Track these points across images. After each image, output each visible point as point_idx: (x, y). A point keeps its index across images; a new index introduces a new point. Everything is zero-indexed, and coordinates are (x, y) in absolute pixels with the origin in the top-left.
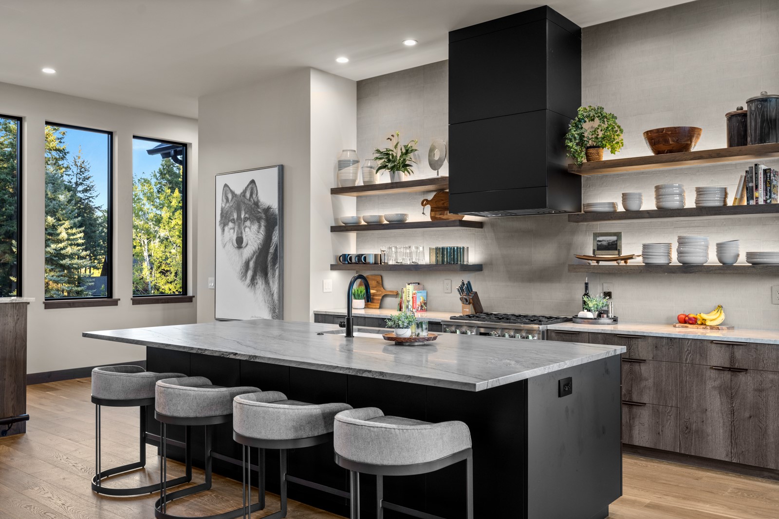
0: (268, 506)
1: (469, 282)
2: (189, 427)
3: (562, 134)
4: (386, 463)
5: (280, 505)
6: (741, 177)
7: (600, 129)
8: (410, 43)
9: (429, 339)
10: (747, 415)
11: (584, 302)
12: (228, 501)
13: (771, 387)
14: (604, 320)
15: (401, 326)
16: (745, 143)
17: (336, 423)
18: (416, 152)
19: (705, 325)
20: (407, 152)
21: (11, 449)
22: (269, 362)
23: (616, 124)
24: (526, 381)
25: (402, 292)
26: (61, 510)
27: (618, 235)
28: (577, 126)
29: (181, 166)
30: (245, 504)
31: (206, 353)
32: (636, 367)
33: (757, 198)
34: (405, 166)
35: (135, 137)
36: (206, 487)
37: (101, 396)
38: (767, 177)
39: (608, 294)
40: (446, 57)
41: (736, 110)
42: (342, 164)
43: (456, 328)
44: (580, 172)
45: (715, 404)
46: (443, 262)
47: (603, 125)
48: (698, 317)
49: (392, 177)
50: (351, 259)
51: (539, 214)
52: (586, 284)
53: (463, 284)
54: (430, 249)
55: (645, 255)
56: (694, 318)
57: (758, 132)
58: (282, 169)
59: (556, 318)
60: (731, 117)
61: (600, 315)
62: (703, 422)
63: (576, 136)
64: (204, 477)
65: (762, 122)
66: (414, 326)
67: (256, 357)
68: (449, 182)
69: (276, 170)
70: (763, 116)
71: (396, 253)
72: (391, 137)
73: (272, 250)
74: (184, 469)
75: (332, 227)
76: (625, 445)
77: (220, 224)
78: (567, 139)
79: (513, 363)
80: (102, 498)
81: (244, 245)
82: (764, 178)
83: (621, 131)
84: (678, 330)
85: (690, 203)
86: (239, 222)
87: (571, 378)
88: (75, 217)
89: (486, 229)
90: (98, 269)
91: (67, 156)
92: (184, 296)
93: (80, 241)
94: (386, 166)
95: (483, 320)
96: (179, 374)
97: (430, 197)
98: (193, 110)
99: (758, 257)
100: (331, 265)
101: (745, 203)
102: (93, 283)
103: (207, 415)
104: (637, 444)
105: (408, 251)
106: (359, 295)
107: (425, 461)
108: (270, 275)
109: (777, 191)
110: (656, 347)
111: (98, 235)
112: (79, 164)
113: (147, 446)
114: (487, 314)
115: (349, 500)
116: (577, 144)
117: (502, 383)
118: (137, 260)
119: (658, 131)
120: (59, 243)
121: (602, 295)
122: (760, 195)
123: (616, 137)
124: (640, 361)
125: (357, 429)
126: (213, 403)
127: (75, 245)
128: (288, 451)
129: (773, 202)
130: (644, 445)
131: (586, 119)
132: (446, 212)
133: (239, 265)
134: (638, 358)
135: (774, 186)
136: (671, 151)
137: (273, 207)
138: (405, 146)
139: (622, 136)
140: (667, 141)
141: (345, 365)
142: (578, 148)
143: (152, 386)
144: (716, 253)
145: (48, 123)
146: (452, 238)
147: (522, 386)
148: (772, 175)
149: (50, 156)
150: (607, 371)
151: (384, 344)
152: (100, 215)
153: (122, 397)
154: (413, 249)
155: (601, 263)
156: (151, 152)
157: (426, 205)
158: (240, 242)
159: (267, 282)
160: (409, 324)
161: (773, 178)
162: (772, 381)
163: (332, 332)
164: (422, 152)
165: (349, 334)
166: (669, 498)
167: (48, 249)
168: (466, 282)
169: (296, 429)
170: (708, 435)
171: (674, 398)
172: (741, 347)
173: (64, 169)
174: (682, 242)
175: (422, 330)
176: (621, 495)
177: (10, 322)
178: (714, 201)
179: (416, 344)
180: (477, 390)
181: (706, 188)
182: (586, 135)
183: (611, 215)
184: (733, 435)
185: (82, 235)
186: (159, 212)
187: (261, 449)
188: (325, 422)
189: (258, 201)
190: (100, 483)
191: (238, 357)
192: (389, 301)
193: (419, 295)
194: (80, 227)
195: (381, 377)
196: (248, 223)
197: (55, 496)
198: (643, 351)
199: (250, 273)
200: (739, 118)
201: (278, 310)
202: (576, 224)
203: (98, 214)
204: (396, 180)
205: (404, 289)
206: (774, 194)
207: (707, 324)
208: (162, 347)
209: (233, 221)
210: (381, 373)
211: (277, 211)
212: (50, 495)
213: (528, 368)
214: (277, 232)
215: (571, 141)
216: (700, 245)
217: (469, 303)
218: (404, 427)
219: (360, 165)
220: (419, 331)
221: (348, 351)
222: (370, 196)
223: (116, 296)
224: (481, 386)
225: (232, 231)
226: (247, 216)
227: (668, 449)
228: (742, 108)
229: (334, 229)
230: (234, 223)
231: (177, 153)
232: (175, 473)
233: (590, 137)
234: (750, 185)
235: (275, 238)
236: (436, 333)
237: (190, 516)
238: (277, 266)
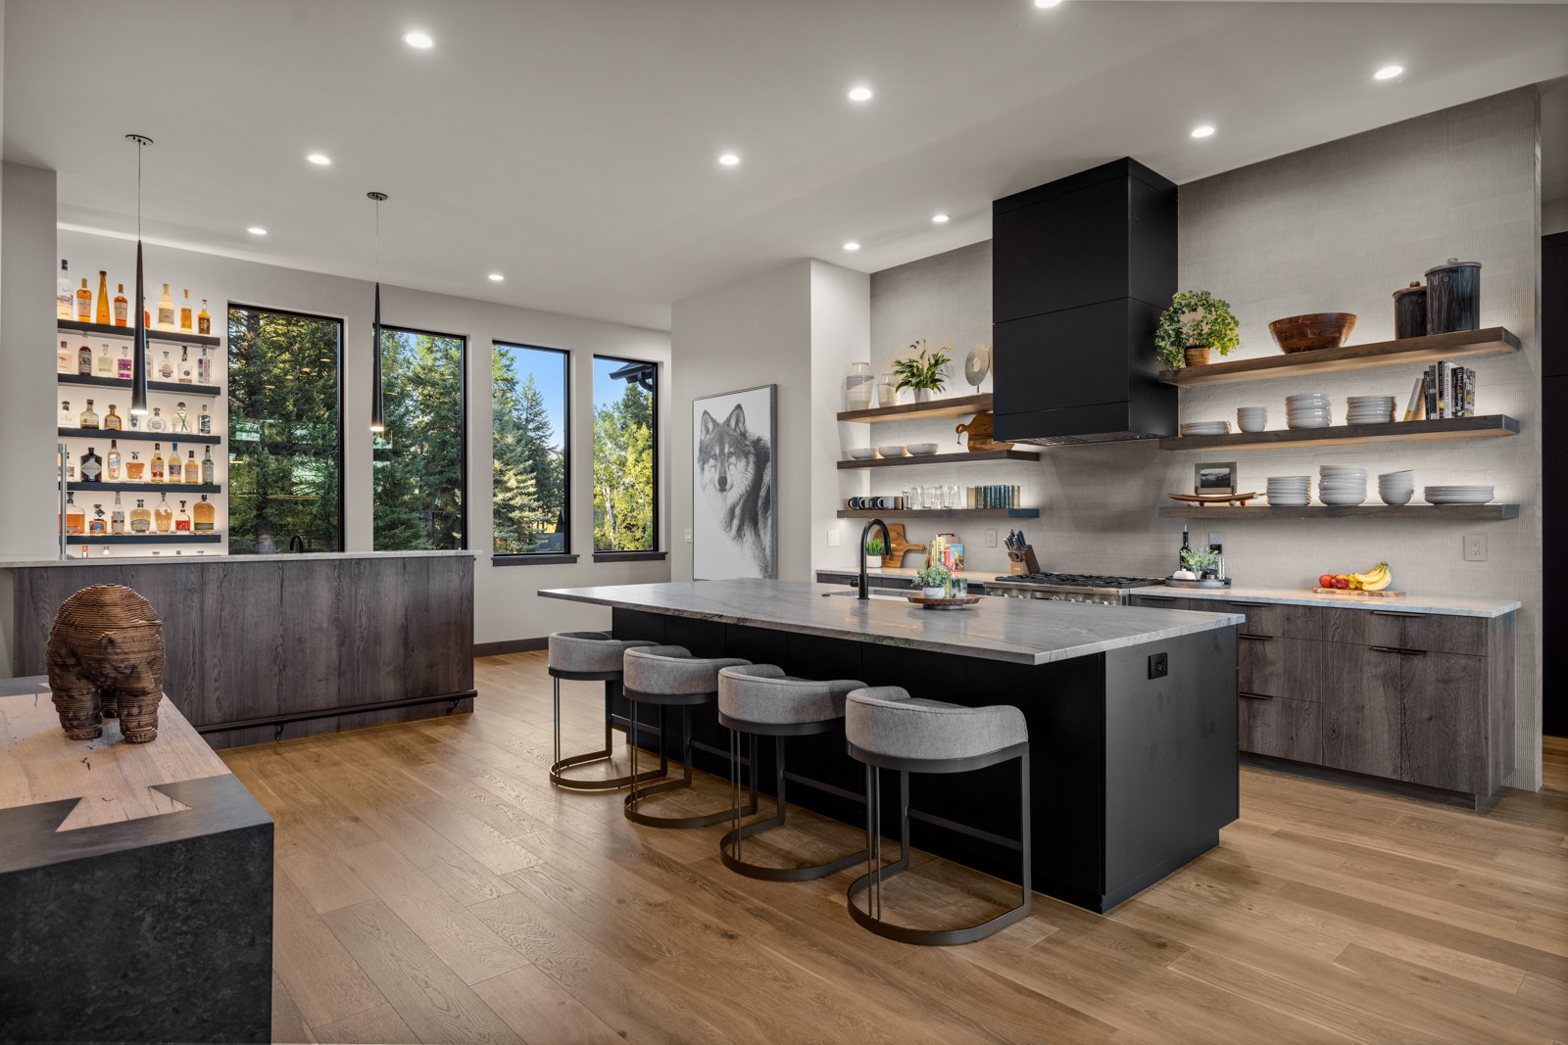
0: (762, 810)
1: (1021, 533)
2: (664, 707)
3: (1150, 330)
4: (913, 756)
5: (776, 809)
6: (1418, 380)
7: (1205, 322)
8: (940, 218)
9: (968, 602)
10: (1426, 715)
11: (1182, 559)
12: (711, 801)
13: (1463, 677)
14: (1211, 582)
15: (931, 584)
16: (1423, 333)
17: (848, 704)
18: (948, 363)
19: (1362, 589)
20: (937, 363)
21: (457, 730)
22: (763, 626)
23: (1228, 314)
24: (1103, 654)
25: (931, 546)
26: (515, 803)
27: (1232, 466)
28: (1171, 319)
29: (651, 393)
30: (733, 805)
31: (685, 615)
32: (1258, 646)
33: (1441, 410)
34: (934, 381)
35: (596, 356)
36: (685, 784)
37: (559, 667)
38: (1457, 380)
39: (1217, 548)
40: (990, 236)
41: (1408, 287)
42: (851, 382)
43: (1004, 593)
44: (1176, 381)
45: (1377, 701)
46: (985, 507)
47: (1209, 316)
48: (1350, 578)
49: (917, 396)
50: (863, 503)
51: (1117, 439)
52: (1185, 534)
53: (1013, 535)
54: (968, 489)
55: (1271, 493)
56: (1344, 580)
57: (1444, 315)
58: (775, 389)
59: (1142, 580)
60: (1401, 297)
61: (1205, 576)
62: (1358, 723)
63: (1171, 332)
64: (683, 772)
65: (1451, 301)
66: (948, 585)
67: (746, 620)
68: (994, 400)
69: (767, 391)
70: (1451, 292)
71: (923, 494)
72: (916, 345)
73: (763, 493)
74: (659, 761)
75: (839, 463)
76: (1242, 753)
77: (699, 461)
78: (1158, 337)
79: (1084, 631)
80: (563, 791)
81: (728, 486)
82: (1453, 381)
83: (1236, 323)
84: (1319, 596)
85: (1339, 418)
86: (722, 458)
87: (1166, 654)
88: (526, 461)
89: (1043, 461)
90: (552, 524)
91: (517, 387)
92: (654, 553)
93: (532, 490)
94: (910, 381)
95: (1041, 581)
96: (652, 643)
97: (968, 421)
98: (664, 319)
99: (1442, 493)
100: (838, 512)
101: (1424, 418)
102: (546, 541)
103: (686, 692)
104: (1259, 752)
105: (939, 492)
106: (874, 551)
107: (965, 756)
108: (760, 524)
109: (1473, 400)
110: (1288, 619)
111: (552, 482)
112: (530, 397)
113: (614, 731)
114: (1046, 575)
115: (865, 806)
116: (1172, 344)
117: (1071, 655)
118: (598, 514)
119: (1290, 320)
120: (507, 492)
121: (1208, 548)
122: (1447, 407)
123: (1228, 332)
124: (1264, 639)
125: (876, 711)
126: (693, 677)
127: (525, 494)
128: (787, 738)
129: (1467, 415)
130: (1270, 754)
131: (1185, 309)
132: (989, 440)
133: (722, 512)
134: (1261, 634)
135: (1468, 393)
136: (1309, 348)
137: (764, 438)
138: (934, 356)
139: (1237, 331)
140: (1303, 335)
141: (859, 630)
142: (1173, 349)
143: (619, 656)
144: (1378, 489)
145: (495, 342)
146: (997, 475)
147: (1097, 661)
148: (1465, 376)
149: (496, 387)
150: (1217, 647)
151: (910, 607)
152: (555, 457)
153: (584, 669)
154: (945, 489)
155: (1206, 504)
156: (614, 376)
157: (962, 431)
158: (723, 483)
159: (757, 534)
160: (942, 581)
161: (1466, 380)
162: (1465, 668)
163: (841, 594)
164: (957, 363)
165: (863, 595)
166: (1309, 826)
167: (495, 499)
168: (1016, 533)
169: (797, 711)
170: (1366, 743)
171: (1314, 690)
172: (1417, 620)
173: (512, 403)
174: (1326, 473)
175: (960, 590)
176: (1238, 817)
177: (455, 579)
178: (1375, 415)
179: (952, 607)
180: (1036, 663)
181: (1363, 398)
182: (1184, 330)
183: (1222, 439)
184: (1405, 742)
185: (533, 482)
186: (623, 453)
187: (753, 735)
188: (834, 704)
189: (746, 431)
190: (559, 773)
191: (724, 621)
192: (913, 558)
193: (953, 549)
194: (532, 472)
195: (907, 646)
196: (733, 459)
197: (509, 787)
198: (1267, 624)
199: (736, 522)
200: (1415, 298)
201: (771, 568)
202: (1169, 452)
203: (552, 456)
204: (923, 400)
205: (934, 542)
206: (1469, 403)
207: (1364, 588)
208: (631, 608)
209: (715, 457)
210: (907, 641)
211: (769, 444)
212: (502, 785)
213: (1106, 638)
214: (770, 470)
215: (1163, 339)
216: (1354, 478)
217: (1021, 560)
218: (937, 710)
219: (875, 382)
220: (955, 591)
221: (862, 615)
222: (888, 422)
223: (574, 552)
224: (1041, 658)
225: (714, 469)
226: (732, 450)
227: (1305, 760)
228: (1418, 284)
229: (842, 465)
230: (716, 459)
231: (645, 376)
232: (647, 765)
233: (1191, 333)
234: (1431, 391)
235: (767, 478)
236: (978, 596)
237: (666, 817)
238: (770, 512)
